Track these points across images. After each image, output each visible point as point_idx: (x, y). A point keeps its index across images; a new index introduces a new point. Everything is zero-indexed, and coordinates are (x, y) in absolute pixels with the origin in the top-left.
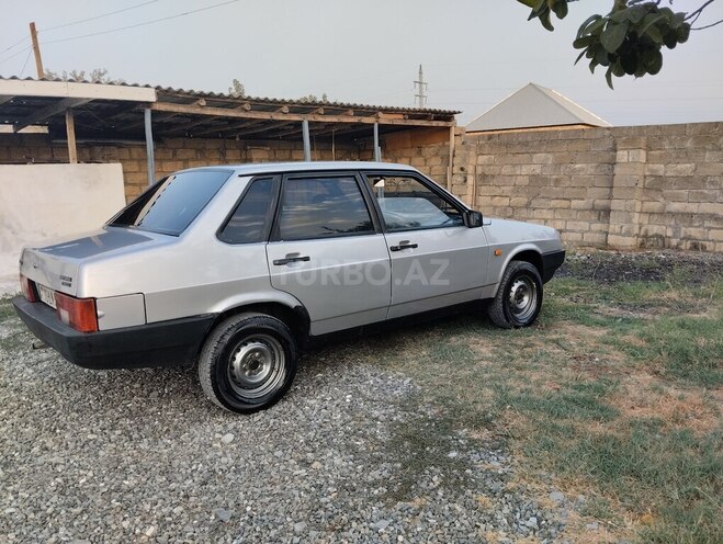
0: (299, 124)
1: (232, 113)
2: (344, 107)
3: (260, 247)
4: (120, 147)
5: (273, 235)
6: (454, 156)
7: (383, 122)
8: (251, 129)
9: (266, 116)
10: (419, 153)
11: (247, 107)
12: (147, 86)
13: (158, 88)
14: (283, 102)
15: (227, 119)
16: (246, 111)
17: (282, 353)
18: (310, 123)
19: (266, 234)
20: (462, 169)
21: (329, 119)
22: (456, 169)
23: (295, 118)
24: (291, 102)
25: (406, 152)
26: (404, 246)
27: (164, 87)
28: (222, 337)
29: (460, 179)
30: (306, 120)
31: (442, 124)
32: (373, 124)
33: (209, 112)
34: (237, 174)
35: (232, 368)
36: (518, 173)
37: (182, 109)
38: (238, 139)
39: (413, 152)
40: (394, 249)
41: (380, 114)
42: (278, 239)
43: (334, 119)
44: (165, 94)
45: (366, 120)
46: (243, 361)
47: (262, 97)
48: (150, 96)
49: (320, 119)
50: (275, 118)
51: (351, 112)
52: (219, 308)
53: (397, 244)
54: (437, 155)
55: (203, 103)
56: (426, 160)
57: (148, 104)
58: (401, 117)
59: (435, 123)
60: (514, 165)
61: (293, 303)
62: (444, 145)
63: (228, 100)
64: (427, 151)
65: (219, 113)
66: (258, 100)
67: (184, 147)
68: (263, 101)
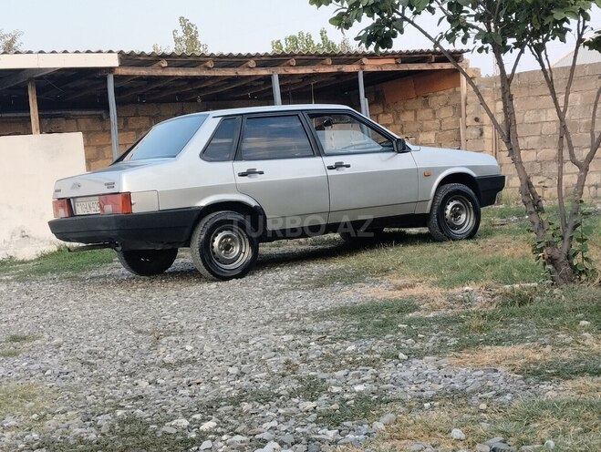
0: (268, 79)
1: (194, 73)
2: (320, 55)
3: (228, 165)
4: (67, 118)
5: (238, 155)
6: (466, 104)
7: (368, 69)
8: (214, 88)
9: (230, 72)
10: (426, 104)
11: (210, 64)
12: (110, 52)
13: (121, 53)
14: (249, 56)
15: (186, 78)
16: (209, 68)
17: (247, 240)
18: (281, 77)
19: (232, 155)
20: (477, 120)
21: (302, 71)
22: (470, 121)
23: (263, 72)
24: (258, 55)
25: (410, 104)
26: (338, 166)
27: (127, 51)
28: (206, 224)
29: (475, 132)
30: (275, 74)
31: (447, 66)
32: (357, 73)
33: (171, 72)
34: (211, 116)
35: (213, 247)
36: (543, 119)
37: (143, 72)
38: (199, 101)
39: (418, 103)
40: (330, 168)
41: (365, 60)
42: (241, 159)
43: (308, 70)
44: (127, 59)
45: (348, 68)
46: (220, 243)
47: (226, 53)
48: (113, 61)
49: (292, 71)
50: (241, 73)
51: (329, 61)
52: (203, 203)
53: (333, 164)
54: (447, 104)
55: (165, 64)
56: (434, 113)
57: (111, 69)
58: (392, 61)
59: (437, 66)
60: (539, 110)
61: (253, 204)
62: (455, 91)
63: (191, 59)
64: (436, 100)
65: (181, 73)
66: (221, 57)
67: (136, 115)
68: (227, 57)
